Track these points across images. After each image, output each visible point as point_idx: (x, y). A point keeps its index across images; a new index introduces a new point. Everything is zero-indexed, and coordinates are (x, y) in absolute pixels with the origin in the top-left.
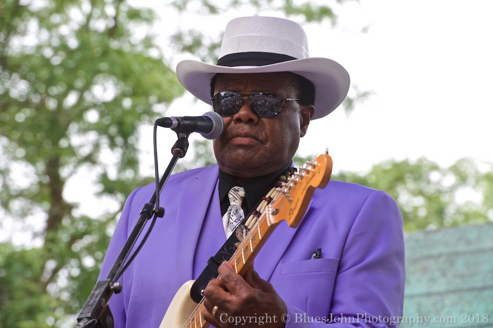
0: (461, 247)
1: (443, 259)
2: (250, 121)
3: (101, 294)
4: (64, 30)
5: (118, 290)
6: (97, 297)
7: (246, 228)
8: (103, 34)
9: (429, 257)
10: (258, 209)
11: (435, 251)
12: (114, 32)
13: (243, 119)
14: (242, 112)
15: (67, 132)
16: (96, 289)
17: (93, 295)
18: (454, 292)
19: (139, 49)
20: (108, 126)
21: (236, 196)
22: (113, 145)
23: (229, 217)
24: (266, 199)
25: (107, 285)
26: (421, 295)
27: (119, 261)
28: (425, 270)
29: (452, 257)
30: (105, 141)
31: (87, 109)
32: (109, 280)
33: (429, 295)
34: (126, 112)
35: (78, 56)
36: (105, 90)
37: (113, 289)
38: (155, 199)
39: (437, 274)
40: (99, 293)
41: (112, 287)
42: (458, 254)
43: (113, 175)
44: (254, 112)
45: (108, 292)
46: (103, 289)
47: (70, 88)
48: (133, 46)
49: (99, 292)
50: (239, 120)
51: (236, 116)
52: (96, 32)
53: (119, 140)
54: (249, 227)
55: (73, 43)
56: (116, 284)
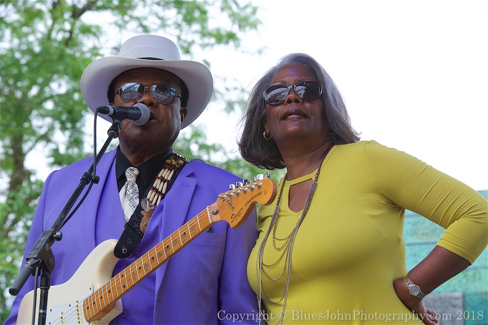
3: (46, 240)
4: (31, 38)
5: (59, 239)
6: (42, 242)
8: (60, 42)
12: (69, 42)
15: (30, 117)
16: (42, 237)
17: (40, 240)
19: (88, 55)
20: (61, 113)
22: (63, 128)
23: (126, 190)
24: (159, 178)
25: (51, 233)
27: (61, 216)
30: (57, 125)
31: (46, 99)
32: (53, 230)
34: (75, 103)
35: (40, 59)
36: (60, 86)
37: (55, 237)
38: (92, 169)
40: (44, 240)
41: (55, 236)
43: (62, 150)
45: (52, 239)
46: (47, 237)
47: (34, 83)
48: (83, 53)
49: (44, 238)
52: (55, 40)
53: (69, 125)
55: (37, 49)
56: (58, 234)
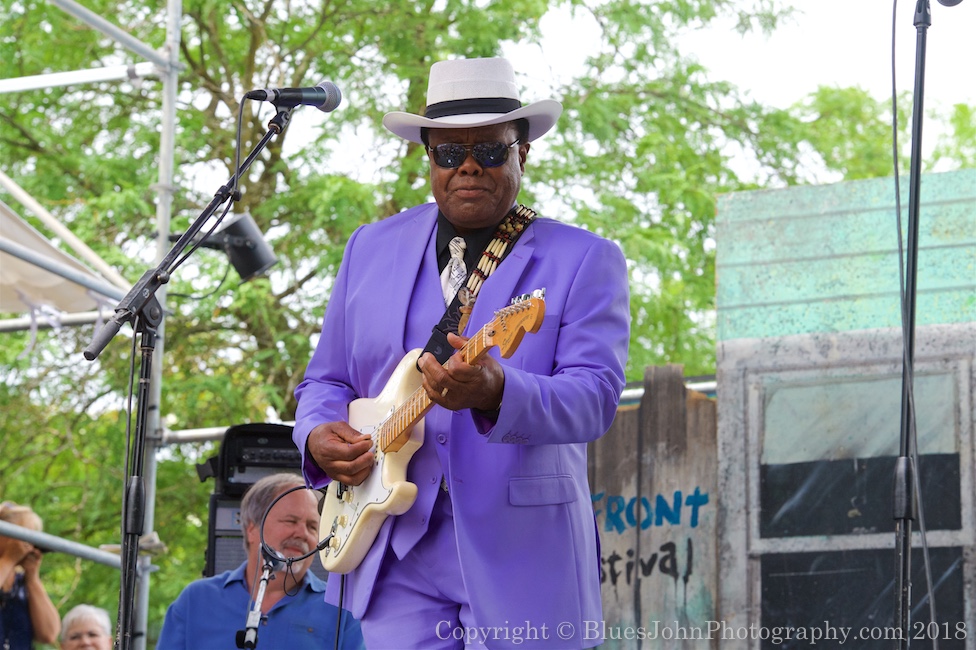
0: (793, 211)
1: (772, 223)
2: (476, 173)
7: (469, 289)
9: (758, 221)
10: (479, 267)
11: (764, 215)
13: (468, 171)
14: (467, 165)
18: (781, 262)
21: (457, 247)
23: (450, 272)
24: (486, 254)
26: (744, 265)
28: (751, 237)
29: (783, 221)
33: (753, 264)
39: (765, 241)
42: (789, 218)
44: (480, 164)
50: (464, 173)
51: (461, 168)
54: (472, 289)
